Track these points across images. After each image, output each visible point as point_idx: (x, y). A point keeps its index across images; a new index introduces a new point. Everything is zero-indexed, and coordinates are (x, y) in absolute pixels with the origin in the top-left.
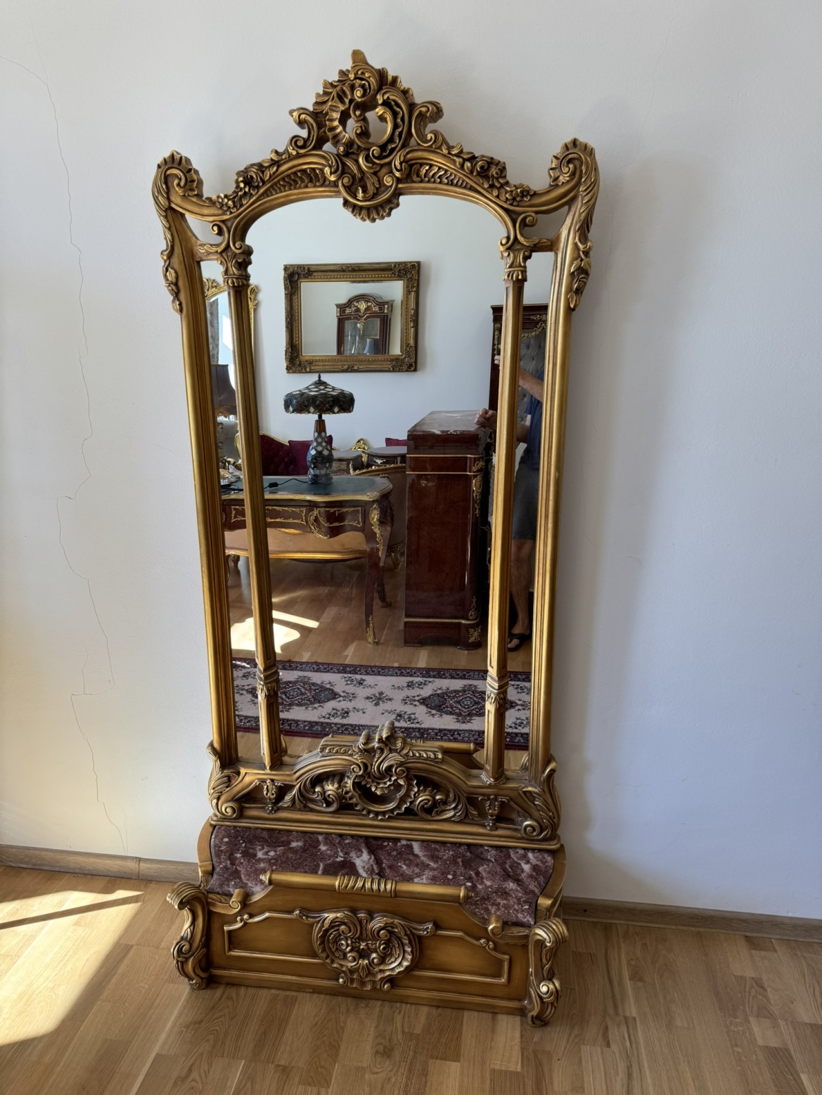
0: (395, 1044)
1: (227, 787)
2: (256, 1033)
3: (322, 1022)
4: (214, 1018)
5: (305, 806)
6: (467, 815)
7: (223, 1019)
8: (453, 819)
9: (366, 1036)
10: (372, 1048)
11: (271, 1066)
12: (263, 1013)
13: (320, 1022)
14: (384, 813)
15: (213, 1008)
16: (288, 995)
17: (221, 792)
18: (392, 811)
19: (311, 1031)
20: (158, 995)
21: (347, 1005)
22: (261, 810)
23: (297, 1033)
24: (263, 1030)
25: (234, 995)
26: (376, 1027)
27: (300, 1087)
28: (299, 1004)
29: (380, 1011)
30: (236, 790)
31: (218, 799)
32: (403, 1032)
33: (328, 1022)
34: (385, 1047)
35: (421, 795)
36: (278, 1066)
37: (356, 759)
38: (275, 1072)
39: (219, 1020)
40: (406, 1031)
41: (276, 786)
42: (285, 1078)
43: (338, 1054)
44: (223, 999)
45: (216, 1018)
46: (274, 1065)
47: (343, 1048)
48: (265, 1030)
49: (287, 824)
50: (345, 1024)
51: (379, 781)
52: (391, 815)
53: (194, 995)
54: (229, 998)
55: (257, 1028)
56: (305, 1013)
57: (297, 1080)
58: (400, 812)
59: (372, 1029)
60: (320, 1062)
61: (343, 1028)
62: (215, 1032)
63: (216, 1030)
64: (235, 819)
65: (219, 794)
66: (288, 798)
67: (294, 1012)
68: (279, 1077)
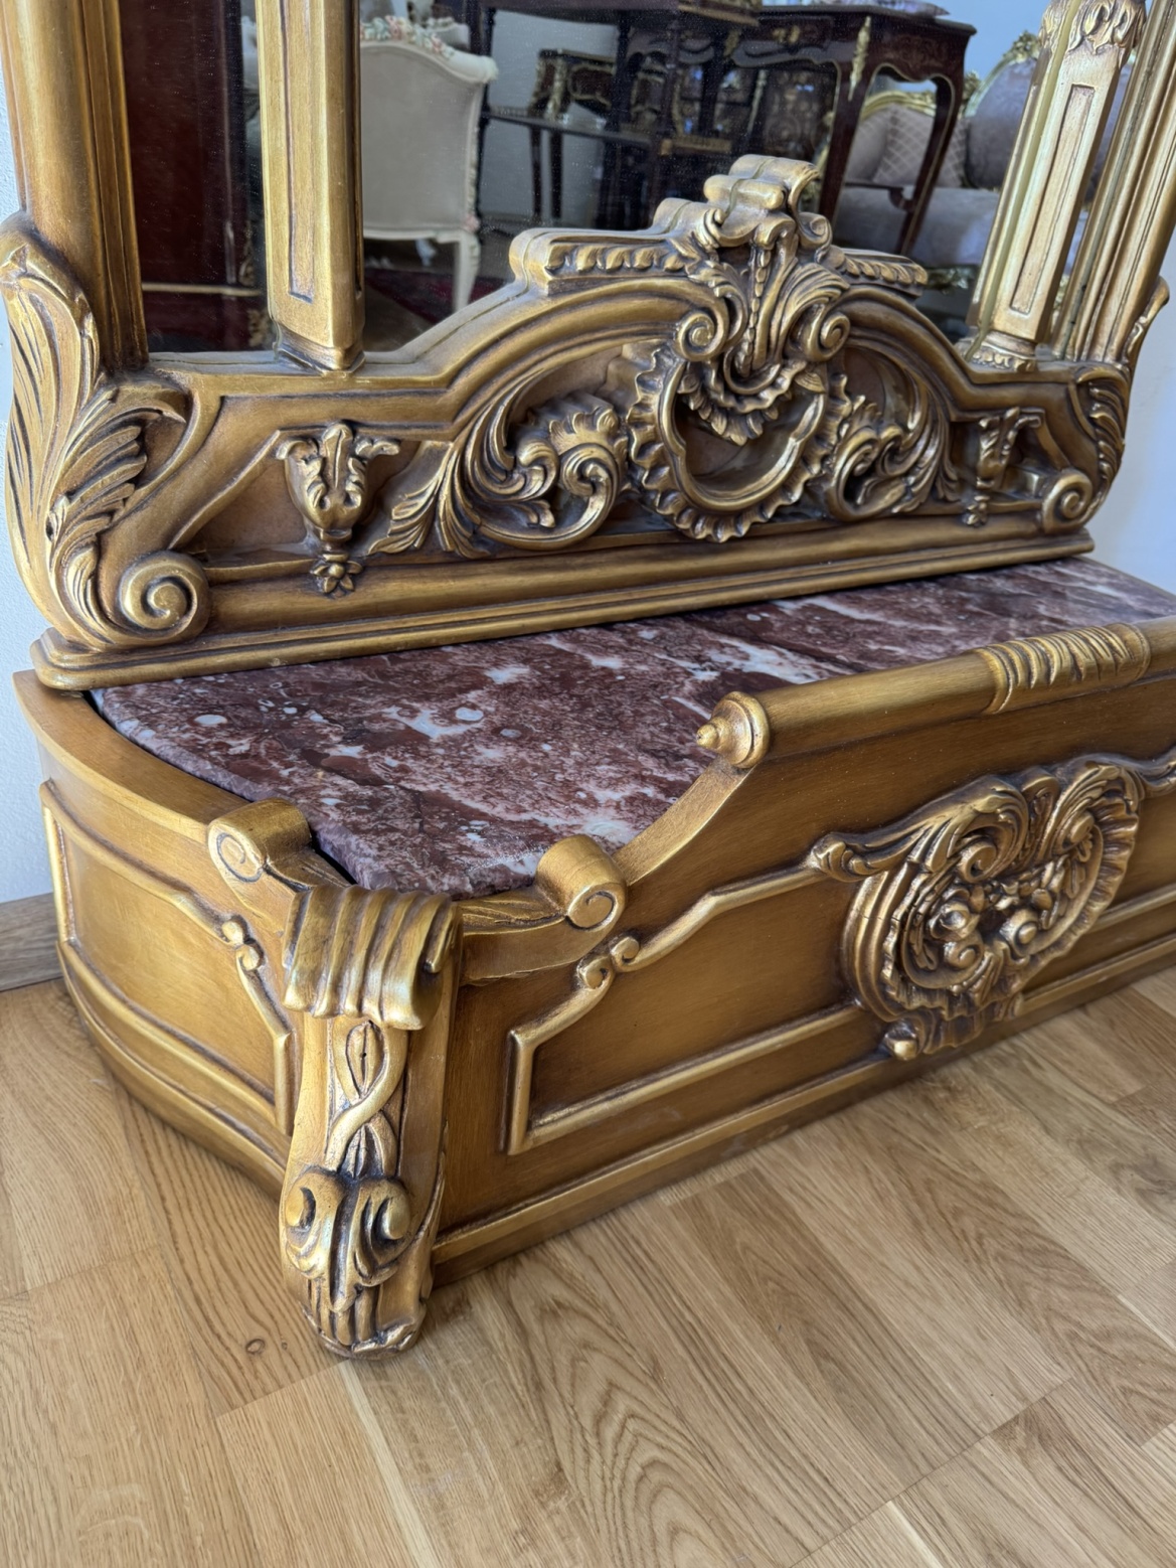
0: (1145, 1148)
1: (137, 481)
2: (800, 1375)
3: (920, 1203)
4: (587, 1422)
5: (477, 537)
6: (934, 488)
7: (622, 1404)
8: (896, 510)
9: (1061, 1169)
10: (1119, 1191)
11: (988, 1450)
12: (727, 1290)
13: (915, 1207)
14: (737, 515)
15: (539, 1386)
16: (727, 1184)
17: (111, 513)
18: (762, 505)
19: (928, 1248)
20: (232, 1493)
21: (908, 1115)
22: (290, 584)
23: (907, 1283)
24: (804, 1347)
25: (556, 1290)
26: (1047, 1130)
27: (1148, 1448)
28: (791, 1190)
29: (997, 1088)
30: (179, 493)
31: (99, 545)
32: (1113, 1106)
33: (930, 1191)
34: (1136, 1169)
35: (856, 428)
36: (1004, 1432)
37: (702, 285)
38: (1026, 1463)
39: (618, 1418)
40: (1113, 1099)
41: (360, 458)
42: (1079, 1461)
43: (1083, 1268)
44: (535, 1328)
45: (599, 1419)
46: (988, 1440)
47: (1066, 1241)
48: (809, 1342)
49: (411, 621)
50: (975, 1168)
51: (741, 390)
52: (758, 519)
53: (403, 1391)
54: (553, 1312)
55: (774, 1352)
56: (846, 1210)
57: (1108, 1431)
58: (786, 503)
59: (1047, 1141)
60: (1081, 1327)
61: (985, 1185)
62: (656, 1476)
63: (654, 1463)
64: (185, 641)
65: (102, 523)
66: (406, 509)
67: (811, 1222)
68: (1060, 1469)
